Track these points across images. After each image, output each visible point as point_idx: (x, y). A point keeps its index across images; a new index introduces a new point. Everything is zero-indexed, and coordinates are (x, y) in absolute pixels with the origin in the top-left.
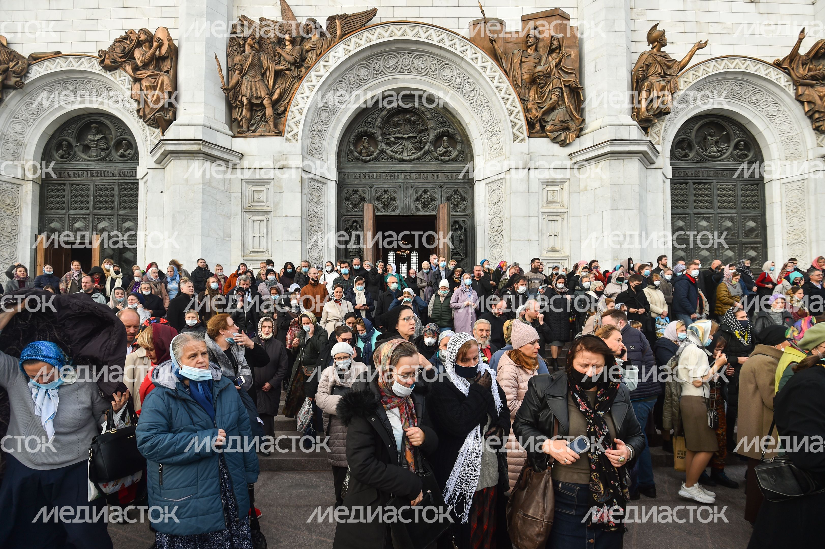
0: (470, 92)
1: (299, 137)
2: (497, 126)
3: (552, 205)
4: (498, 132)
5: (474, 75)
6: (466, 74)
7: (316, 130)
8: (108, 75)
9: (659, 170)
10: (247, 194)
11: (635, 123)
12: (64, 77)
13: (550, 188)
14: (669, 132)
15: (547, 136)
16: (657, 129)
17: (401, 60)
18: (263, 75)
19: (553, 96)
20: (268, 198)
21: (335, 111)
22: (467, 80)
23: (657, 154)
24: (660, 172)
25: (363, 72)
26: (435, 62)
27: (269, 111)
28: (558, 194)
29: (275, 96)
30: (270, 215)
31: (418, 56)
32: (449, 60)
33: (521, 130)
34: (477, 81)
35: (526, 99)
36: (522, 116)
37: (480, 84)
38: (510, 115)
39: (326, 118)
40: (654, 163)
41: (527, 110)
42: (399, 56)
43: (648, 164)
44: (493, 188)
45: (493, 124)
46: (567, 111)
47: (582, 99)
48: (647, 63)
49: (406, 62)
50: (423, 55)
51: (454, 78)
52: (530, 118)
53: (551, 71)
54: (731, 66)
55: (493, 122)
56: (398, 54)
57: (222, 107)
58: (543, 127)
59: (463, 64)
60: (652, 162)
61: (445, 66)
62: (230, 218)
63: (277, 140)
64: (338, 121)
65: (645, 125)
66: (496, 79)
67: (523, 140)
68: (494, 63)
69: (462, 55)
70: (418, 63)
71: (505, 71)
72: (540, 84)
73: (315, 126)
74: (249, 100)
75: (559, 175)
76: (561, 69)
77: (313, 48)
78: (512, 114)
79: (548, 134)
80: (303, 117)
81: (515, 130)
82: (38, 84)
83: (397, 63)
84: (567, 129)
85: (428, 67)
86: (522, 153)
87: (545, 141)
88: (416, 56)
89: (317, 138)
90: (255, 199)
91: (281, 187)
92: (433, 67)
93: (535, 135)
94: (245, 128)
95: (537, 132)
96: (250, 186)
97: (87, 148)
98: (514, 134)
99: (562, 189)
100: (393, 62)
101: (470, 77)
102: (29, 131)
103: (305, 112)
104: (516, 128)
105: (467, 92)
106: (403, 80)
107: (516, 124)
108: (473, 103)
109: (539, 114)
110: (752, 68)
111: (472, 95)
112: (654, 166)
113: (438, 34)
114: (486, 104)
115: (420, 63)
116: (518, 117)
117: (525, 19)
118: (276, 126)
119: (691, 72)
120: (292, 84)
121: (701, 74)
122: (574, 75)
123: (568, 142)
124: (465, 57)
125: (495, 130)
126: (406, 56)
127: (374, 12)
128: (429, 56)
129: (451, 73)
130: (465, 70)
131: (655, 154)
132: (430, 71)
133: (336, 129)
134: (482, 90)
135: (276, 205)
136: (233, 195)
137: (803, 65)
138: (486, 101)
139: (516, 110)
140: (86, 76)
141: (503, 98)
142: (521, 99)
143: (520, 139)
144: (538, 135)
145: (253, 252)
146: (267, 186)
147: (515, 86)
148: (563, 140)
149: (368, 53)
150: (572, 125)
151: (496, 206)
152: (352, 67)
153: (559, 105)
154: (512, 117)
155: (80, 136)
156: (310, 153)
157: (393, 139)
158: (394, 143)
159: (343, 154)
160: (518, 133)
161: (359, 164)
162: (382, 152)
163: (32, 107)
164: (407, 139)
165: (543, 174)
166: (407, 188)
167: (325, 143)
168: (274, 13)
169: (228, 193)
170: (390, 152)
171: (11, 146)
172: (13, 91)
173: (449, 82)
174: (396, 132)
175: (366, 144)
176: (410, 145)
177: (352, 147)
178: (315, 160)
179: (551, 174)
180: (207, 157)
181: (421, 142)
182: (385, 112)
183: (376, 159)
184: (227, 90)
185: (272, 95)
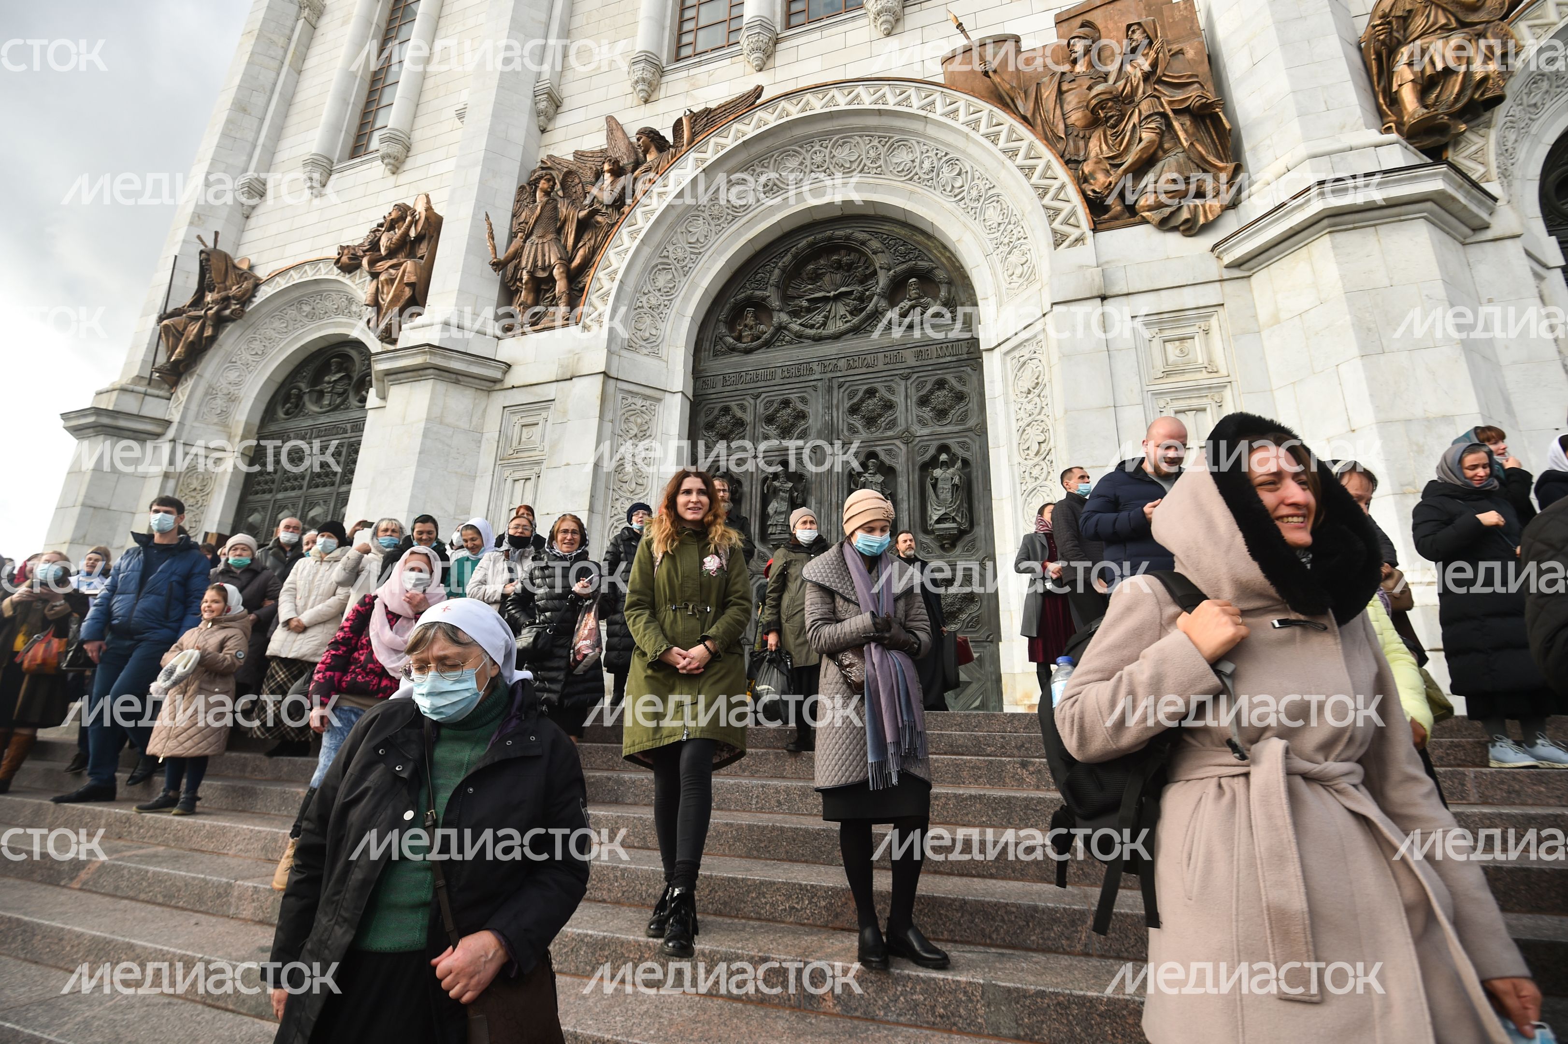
0: (954, 179)
2: (1019, 229)
3: (1183, 372)
4: (1022, 241)
5: (955, 143)
6: (939, 147)
7: (645, 305)
8: (345, 279)
9: (1508, 242)
10: (510, 434)
11: (1394, 136)
12: (296, 294)
14: (1522, 154)
15: (1145, 221)
16: (1473, 148)
17: (808, 156)
18: (559, 231)
19: (1144, 135)
20: (543, 436)
21: (686, 269)
22: (944, 159)
23: (1490, 202)
24: (1513, 248)
26: (875, 142)
28: (1195, 345)
30: (544, 466)
31: (840, 142)
32: (902, 131)
33: (1072, 221)
34: (964, 152)
35: (1081, 159)
36: (1072, 192)
37: (970, 156)
38: (1042, 196)
39: (668, 282)
40: (1486, 227)
41: (1082, 180)
42: (803, 151)
43: (1467, 231)
44: (1022, 359)
45: (1011, 227)
46: (1189, 158)
47: (1228, 126)
48: (1400, 13)
49: (818, 159)
50: (850, 137)
51: (917, 163)
52: (1094, 191)
53: (1134, 90)
55: (1009, 223)
56: (801, 147)
59: (931, 130)
60: (1476, 223)
61: (896, 145)
62: (473, 478)
63: (570, 332)
64: (694, 286)
65: (1429, 142)
66: (1003, 137)
67: (1079, 240)
68: (995, 109)
69: (923, 113)
70: (842, 154)
71: (1025, 119)
72: (1108, 119)
73: (644, 299)
74: (531, 274)
75: (1189, 298)
76: (1159, 81)
78: (1046, 193)
79: (1145, 214)
80: (617, 283)
81: (1056, 225)
82: (264, 310)
83: (802, 164)
85: (864, 156)
86: (1081, 267)
88: (837, 141)
89: (648, 320)
90: (523, 439)
91: (565, 413)
92: (872, 154)
93: (1112, 224)
95: (1115, 218)
96: (515, 418)
98: (1055, 232)
99: (1206, 332)
100: (793, 164)
101: (948, 150)
102: (249, 377)
103: (619, 276)
104: (1060, 218)
105: (947, 182)
107: (1057, 212)
108: (963, 198)
111: (958, 184)
112: (1489, 234)
113: (872, 90)
114: (991, 192)
115: (847, 151)
116: (1061, 196)
117: (1063, 19)
120: (607, 235)
122: (1196, 86)
123: (1202, 220)
124: (930, 115)
125: (1015, 237)
126: (817, 148)
127: (758, 93)
128: (861, 136)
129: (910, 155)
130: (935, 140)
131: (1480, 203)
132: (868, 163)
133: (690, 300)
134: (976, 167)
135: (555, 446)
136: (486, 436)
138: (987, 186)
139: (1057, 184)
140: (324, 287)
141: (1021, 168)
142: (1067, 162)
143: (1072, 238)
144: (1118, 222)
146: (544, 414)
147: (1051, 139)
148: (1187, 221)
149: (741, 155)
151: (1030, 396)
153: (1165, 152)
154: (1047, 201)
155: (316, 379)
156: (630, 347)
157: (805, 304)
158: (809, 310)
159: (706, 344)
160: (1066, 229)
161: (736, 359)
162: (781, 328)
163: (257, 346)
164: (837, 298)
165: (1145, 305)
166: (830, 390)
167: (666, 328)
168: (596, 141)
169: (476, 434)
170: (795, 327)
171: (219, 403)
172: (230, 326)
173: (909, 174)
174: (813, 291)
175: (750, 321)
176: (841, 309)
177: (723, 330)
178: (639, 358)
179: (1168, 302)
180: (444, 374)
181: (863, 299)
182: (788, 258)
183: (768, 344)
184: (498, 265)
185: (571, 260)
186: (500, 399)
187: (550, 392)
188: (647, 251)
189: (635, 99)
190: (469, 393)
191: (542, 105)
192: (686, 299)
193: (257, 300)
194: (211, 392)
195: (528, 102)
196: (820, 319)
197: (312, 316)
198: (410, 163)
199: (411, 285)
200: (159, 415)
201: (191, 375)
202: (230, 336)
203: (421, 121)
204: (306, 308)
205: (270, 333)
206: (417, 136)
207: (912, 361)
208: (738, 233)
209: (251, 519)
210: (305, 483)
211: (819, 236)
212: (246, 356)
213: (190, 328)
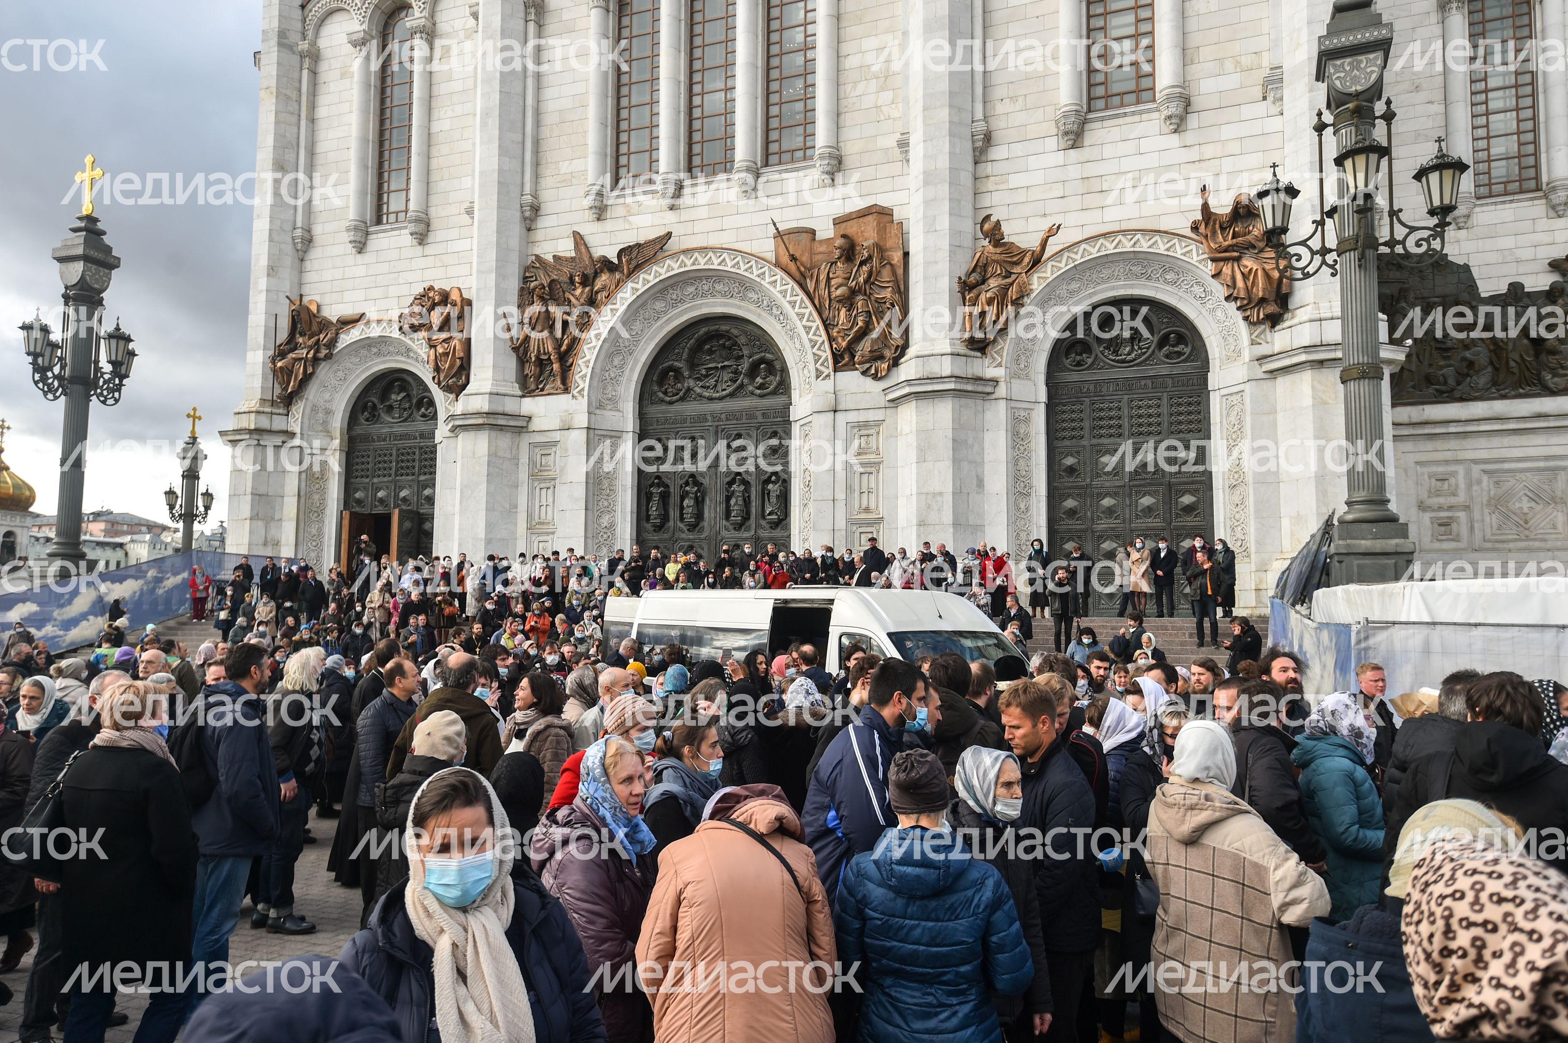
1: (586, 393)
3: (866, 453)
7: (607, 378)
10: (535, 460)
11: (953, 349)
12: (368, 344)
13: (863, 432)
15: (857, 369)
16: (999, 347)
17: (700, 287)
18: (551, 327)
19: (859, 322)
20: (555, 463)
21: (630, 353)
23: (992, 383)
25: (659, 305)
26: (737, 285)
27: (556, 366)
28: (873, 439)
29: (564, 348)
30: (557, 482)
32: (750, 283)
33: (825, 364)
35: (834, 325)
36: (826, 347)
38: (814, 346)
39: (621, 361)
41: (831, 339)
42: (695, 286)
44: (807, 432)
46: (879, 337)
49: (706, 288)
50: (720, 282)
51: (760, 301)
52: (836, 348)
53: (860, 288)
54: (1110, 247)
56: (693, 283)
57: (512, 363)
58: (853, 356)
60: (983, 394)
61: (748, 289)
62: (518, 486)
63: (564, 398)
64: (636, 361)
65: (978, 345)
66: (798, 304)
67: (827, 376)
68: (795, 285)
70: (719, 287)
71: (809, 295)
73: (607, 375)
74: (537, 357)
75: (872, 416)
76: (873, 283)
77: (604, 288)
79: (858, 366)
80: (590, 367)
81: (818, 365)
82: (345, 353)
83: (697, 289)
84: (881, 358)
85: (731, 292)
86: (826, 392)
87: (857, 373)
88: (714, 283)
89: (610, 387)
90: (543, 464)
91: (566, 450)
92: (736, 290)
93: (843, 369)
94: (533, 387)
95: (845, 365)
96: (537, 451)
97: (390, 409)
98: (817, 370)
99: (877, 434)
100: (691, 289)
101: (774, 300)
102: (337, 396)
103: (591, 365)
104: (820, 362)
105: (776, 315)
106: (707, 305)
107: (820, 357)
108: (784, 328)
109: (844, 344)
110: (1144, 245)
111: (781, 318)
113: (731, 258)
114: (795, 332)
116: (822, 348)
117: (837, 222)
118: (564, 381)
119: (1050, 264)
120: (580, 334)
121: (1064, 265)
122: (891, 288)
123: (881, 374)
125: (806, 360)
126: (703, 284)
127: (669, 235)
128: (727, 282)
132: (735, 294)
135: (562, 470)
136: (521, 461)
137: (1223, 229)
138: (793, 328)
139: (820, 340)
143: (824, 375)
144: (846, 368)
145: (540, 523)
146: (554, 450)
147: (820, 310)
148: (875, 373)
149: (661, 286)
150: (888, 353)
152: (644, 304)
153: (870, 330)
154: (815, 350)
155: (384, 396)
156: (601, 406)
157: (704, 372)
158: (706, 376)
159: (646, 396)
160: (822, 368)
161: (664, 407)
162: (689, 389)
163: (340, 374)
164: (723, 367)
165: (853, 417)
166: (716, 433)
167: (621, 389)
168: (566, 248)
169: (515, 460)
170: (698, 390)
171: (321, 415)
172: (323, 364)
173: (758, 303)
174: (710, 361)
175: (671, 382)
176: (726, 376)
177: (656, 388)
178: (606, 413)
179: (862, 417)
180: (493, 427)
181: (736, 372)
182: (692, 341)
183: (682, 399)
184: (515, 349)
185: (560, 346)
186: (526, 439)
187: (557, 436)
188: (607, 345)
189: (589, 215)
190: (509, 435)
191: (527, 214)
192: (632, 370)
193: (340, 345)
194: (315, 409)
195: (518, 214)
196: (712, 382)
197: (379, 354)
198: (431, 238)
199: (461, 359)
200: (283, 427)
201: (301, 398)
202: (324, 371)
203: (434, 199)
204: (375, 350)
205: (349, 365)
206: (433, 212)
207: (760, 419)
208: (661, 327)
209: (357, 495)
210: (393, 472)
211: (712, 328)
212: (333, 382)
213: (296, 367)
